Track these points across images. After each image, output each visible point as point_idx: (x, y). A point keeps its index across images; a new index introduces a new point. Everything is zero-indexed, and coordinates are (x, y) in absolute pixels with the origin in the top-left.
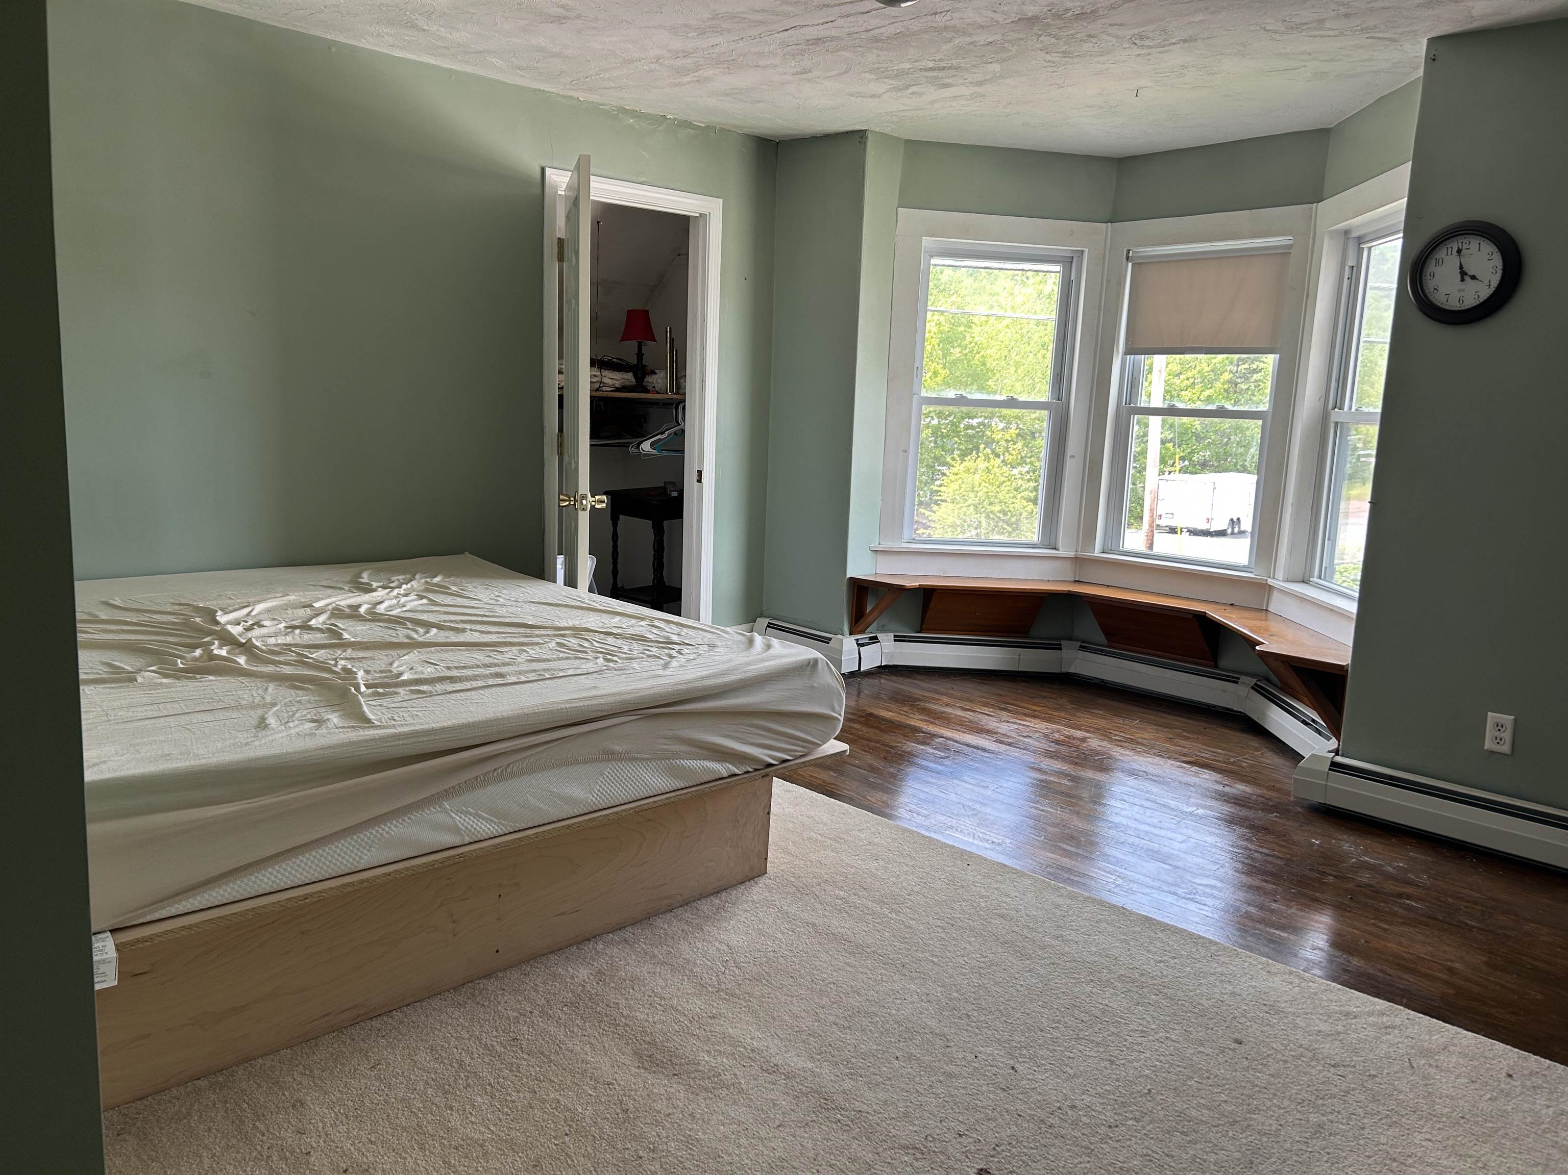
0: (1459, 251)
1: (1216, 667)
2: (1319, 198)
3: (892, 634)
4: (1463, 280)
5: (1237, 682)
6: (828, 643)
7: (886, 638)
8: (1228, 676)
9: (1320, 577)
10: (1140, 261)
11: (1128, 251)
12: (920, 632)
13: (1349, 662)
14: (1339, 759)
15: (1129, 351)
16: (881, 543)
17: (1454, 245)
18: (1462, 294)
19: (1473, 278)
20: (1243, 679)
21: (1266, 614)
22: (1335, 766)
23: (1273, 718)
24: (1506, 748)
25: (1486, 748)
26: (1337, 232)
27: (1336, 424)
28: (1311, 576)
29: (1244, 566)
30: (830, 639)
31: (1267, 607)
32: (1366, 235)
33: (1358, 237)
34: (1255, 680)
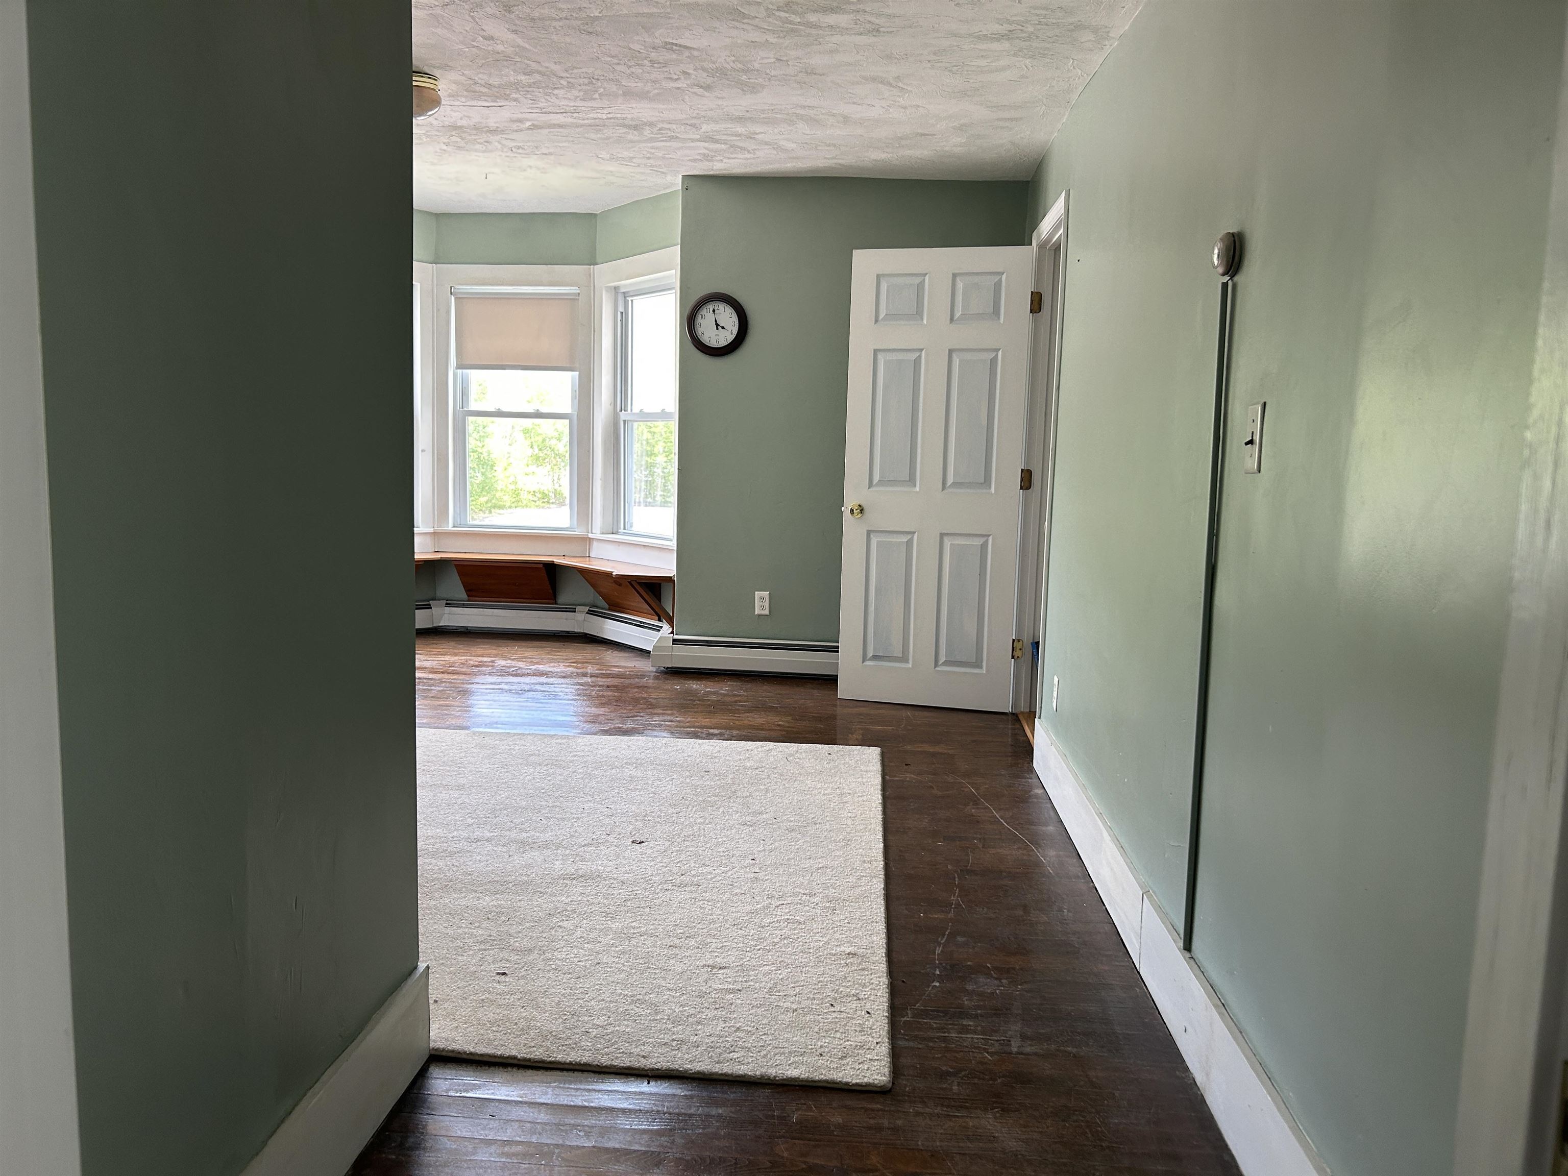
0: (714, 311)
1: (556, 604)
2: (595, 262)
4: (717, 329)
5: (575, 612)
8: (566, 608)
9: (625, 528)
10: (461, 296)
11: (451, 287)
13: (675, 573)
14: (676, 637)
15: (460, 366)
17: (711, 307)
18: (717, 337)
19: (723, 328)
20: (578, 608)
21: (589, 558)
22: (674, 640)
23: (610, 629)
24: (767, 612)
25: (756, 614)
26: (610, 287)
27: (624, 421)
28: (618, 527)
29: (567, 528)
31: (589, 554)
32: (628, 292)
33: (624, 293)
34: (588, 608)
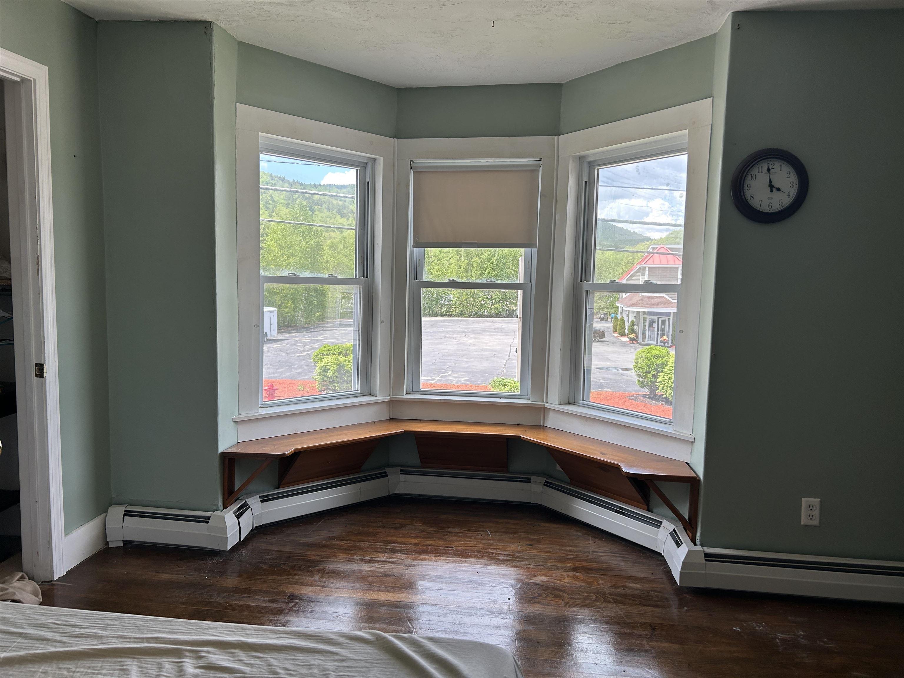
0: (768, 170)
1: (508, 472)
2: (557, 132)
3: (258, 496)
4: (772, 191)
5: (530, 482)
6: (207, 522)
7: (253, 502)
8: (520, 478)
9: (583, 400)
10: (420, 170)
11: (411, 162)
12: (279, 487)
16: (240, 413)
17: (765, 165)
19: (778, 189)
20: (533, 478)
21: (544, 429)
22: (706, 555)
24: (816, 522)
25: (802, 523)
26: (576, 157)
27: (587, 291)
28: (577, 399)
30: (209, 518)
31: (544, 423)
32: (594, 161)
33: (589, 162)
34: (545, 479)
